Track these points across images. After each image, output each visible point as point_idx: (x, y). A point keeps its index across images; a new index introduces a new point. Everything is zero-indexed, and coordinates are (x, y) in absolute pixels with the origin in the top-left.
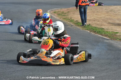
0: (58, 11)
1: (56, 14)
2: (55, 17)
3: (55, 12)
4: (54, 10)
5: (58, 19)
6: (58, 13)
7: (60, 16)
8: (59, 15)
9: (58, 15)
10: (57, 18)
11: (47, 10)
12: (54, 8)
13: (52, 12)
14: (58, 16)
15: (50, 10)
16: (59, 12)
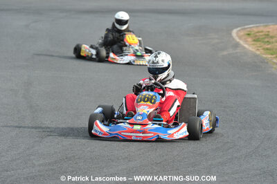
0: (258, 32)
1: (250, 40)
2: (246, 46)
3: (249, 34)
4: (249, 30)
5: (253, 50)
6: (256, 36)
7: (259, 43)
8: (256, 40)
9: (254, 41)
10: (250, 49)
11: (232, 29)
12: (250, 24)
13: (242, 33)
14: (253, 44)
15: (239, 29)
16: (257, 34)
